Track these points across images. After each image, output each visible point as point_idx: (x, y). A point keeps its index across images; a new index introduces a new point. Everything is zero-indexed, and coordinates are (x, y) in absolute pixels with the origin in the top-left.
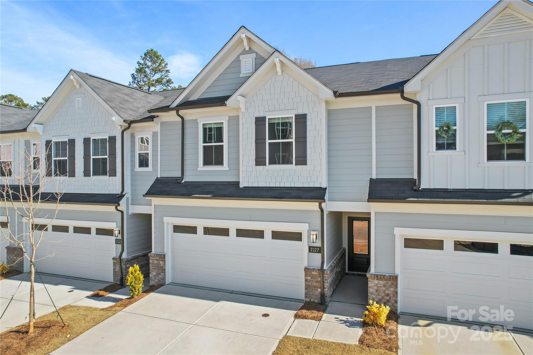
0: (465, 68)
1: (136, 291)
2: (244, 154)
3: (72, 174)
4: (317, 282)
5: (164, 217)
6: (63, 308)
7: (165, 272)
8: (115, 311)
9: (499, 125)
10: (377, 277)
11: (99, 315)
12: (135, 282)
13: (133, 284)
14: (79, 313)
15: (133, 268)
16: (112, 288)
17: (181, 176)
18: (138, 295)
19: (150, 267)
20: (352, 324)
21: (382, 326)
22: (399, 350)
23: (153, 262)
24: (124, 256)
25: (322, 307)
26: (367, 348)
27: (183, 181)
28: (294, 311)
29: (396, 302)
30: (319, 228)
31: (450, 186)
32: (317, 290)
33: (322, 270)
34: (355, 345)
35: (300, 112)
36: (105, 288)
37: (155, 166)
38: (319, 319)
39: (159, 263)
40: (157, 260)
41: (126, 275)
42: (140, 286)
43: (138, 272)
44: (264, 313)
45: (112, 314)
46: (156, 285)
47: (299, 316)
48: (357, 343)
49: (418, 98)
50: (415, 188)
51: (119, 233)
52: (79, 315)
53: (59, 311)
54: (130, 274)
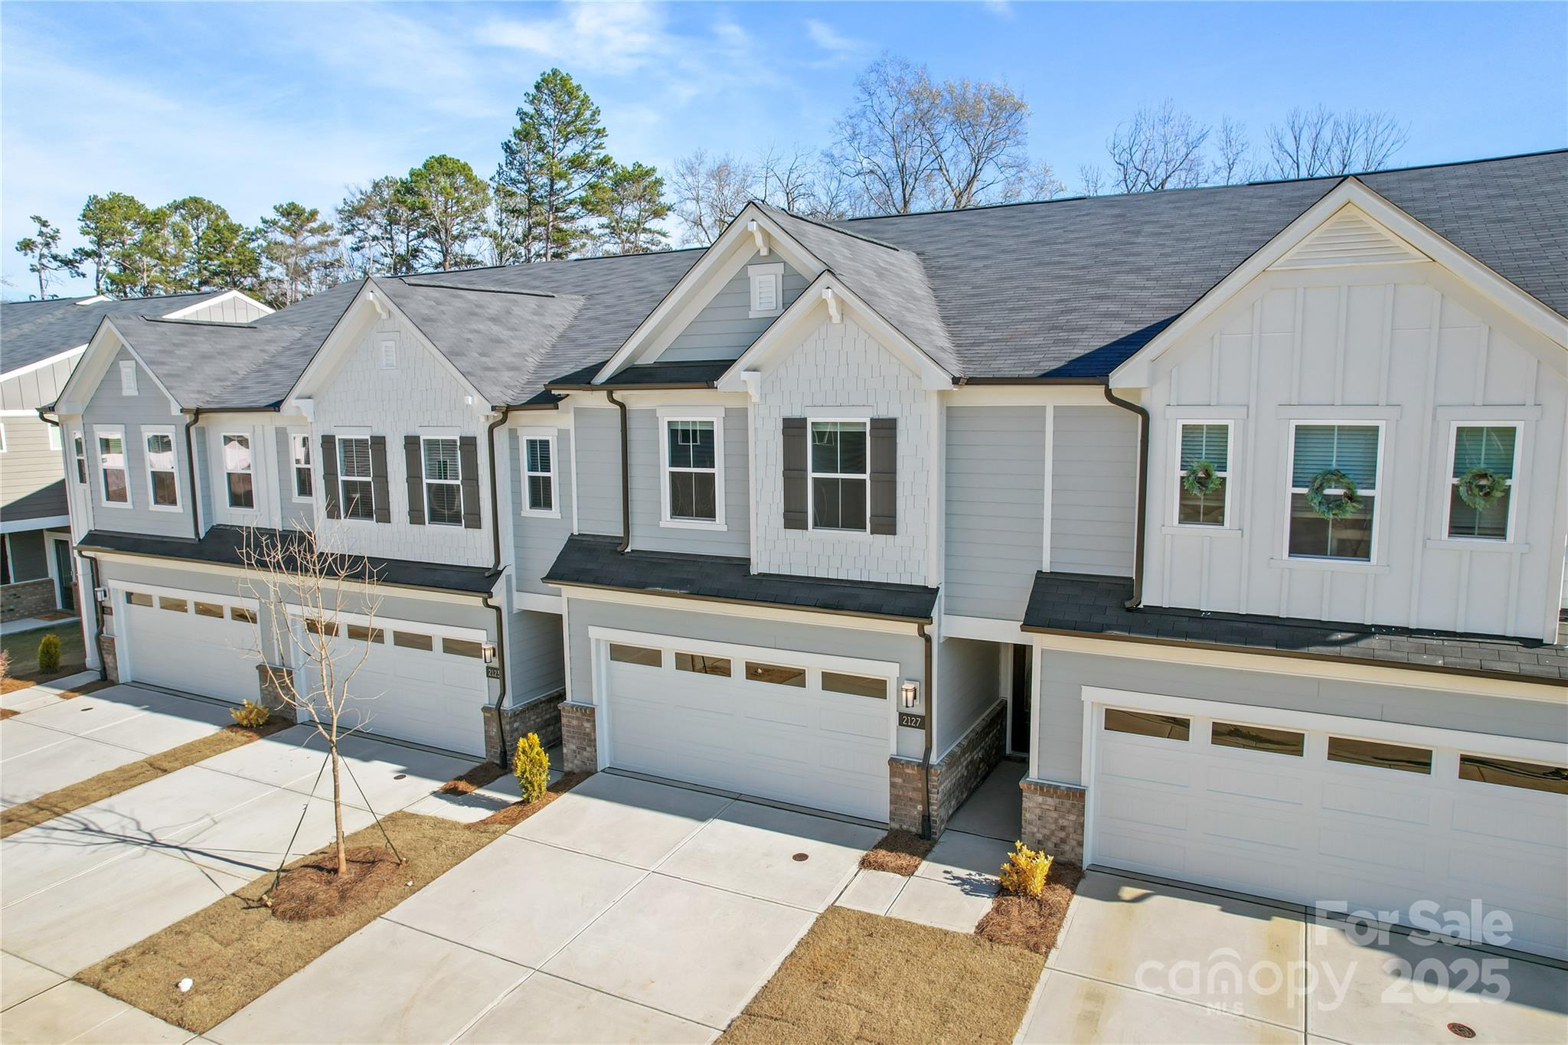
0: (1252, 337)
1: (534, 790)
2: (758, 499)
3: (385, 517)
4: (914, 789)
5: (590, 627)
6: (390, 817)
7: (595, 746)
8: (494, 832)
9: (1316, 478)
10: (1042, 789)
11: (463, 841)
12: (530, 770)
13: (528, 776)
14: (424, 834)
15: (525, 740)
16: (483, 775)
17: (622, 535)
18: (538, 797)
19: (563, 733)
20: (975, 889)
21: (1033, 898)
22: (1053, 951)
23: (569, 722)
24: (507, 704)
25: (923, 845)
26: (988, 944)
27: (628, 550)
28: (863, 851)
29: (1081, 844)
30: (921, 673)
31: (1208, 604)
32: (916, 807)
33: (925, 766)
34: (966, 936)
35: (883, 414)
36: (470, 772)
37: (565, 508)
38: (908, 872)
39: (582, 725)
40: (578, 718)
41: (513, 755)
42: (543, 779)
43: (537, 749)
44: (797, 853)
45: (488, 840)
46: (577, 771)
47: (870, 863)
48: (972, 931)
49: (1143, 402)
50: (1128, 604)
51: (494, 656)
52: (425, 837)
53: (383, 825)
54: (520, 753)
